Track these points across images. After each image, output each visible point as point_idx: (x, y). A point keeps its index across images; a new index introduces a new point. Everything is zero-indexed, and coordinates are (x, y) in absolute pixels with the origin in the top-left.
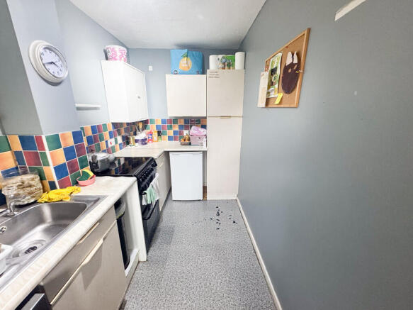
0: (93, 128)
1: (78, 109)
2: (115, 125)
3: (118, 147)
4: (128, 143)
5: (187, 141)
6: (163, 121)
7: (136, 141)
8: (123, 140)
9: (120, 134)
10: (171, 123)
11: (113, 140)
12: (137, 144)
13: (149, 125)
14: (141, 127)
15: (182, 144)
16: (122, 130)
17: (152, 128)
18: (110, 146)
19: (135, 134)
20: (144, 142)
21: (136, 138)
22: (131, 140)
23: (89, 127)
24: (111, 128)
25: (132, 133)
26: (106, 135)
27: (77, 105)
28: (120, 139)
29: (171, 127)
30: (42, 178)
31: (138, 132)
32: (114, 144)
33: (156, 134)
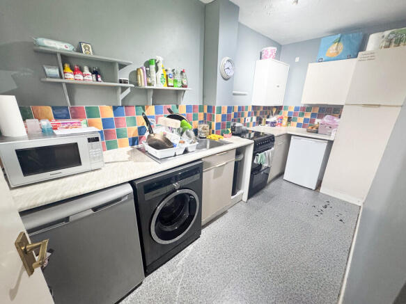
0: (239, 108)
1: (234, 94)
2: (254, 107)
3: (252, 124)
4: (260, 123)
5: (314, 129)
6: (297, 109)
7: (267, 123)
8: (257, 120)
9: (255, 115)
10: (304, 110)
11: (250, 118)
12: (267, 125)
13: (283, 111)
14: (274, 112)
15: (308, 131)
16: (259, 112)
17: (285, 114)
18: (246, 122)
19: (268, 117)
20: (273, 124)
21: (268, 120)
22: (263, 121)
23: (237, 106)
24: (250, 109)
25: (266, 116)
26: (246, 113)
27: (234, 92)
28: (254, 119)
29: (302, 115)
30: (210, 128)
31: (271, 116)
32: (249, 121)
33: (287, 119)
